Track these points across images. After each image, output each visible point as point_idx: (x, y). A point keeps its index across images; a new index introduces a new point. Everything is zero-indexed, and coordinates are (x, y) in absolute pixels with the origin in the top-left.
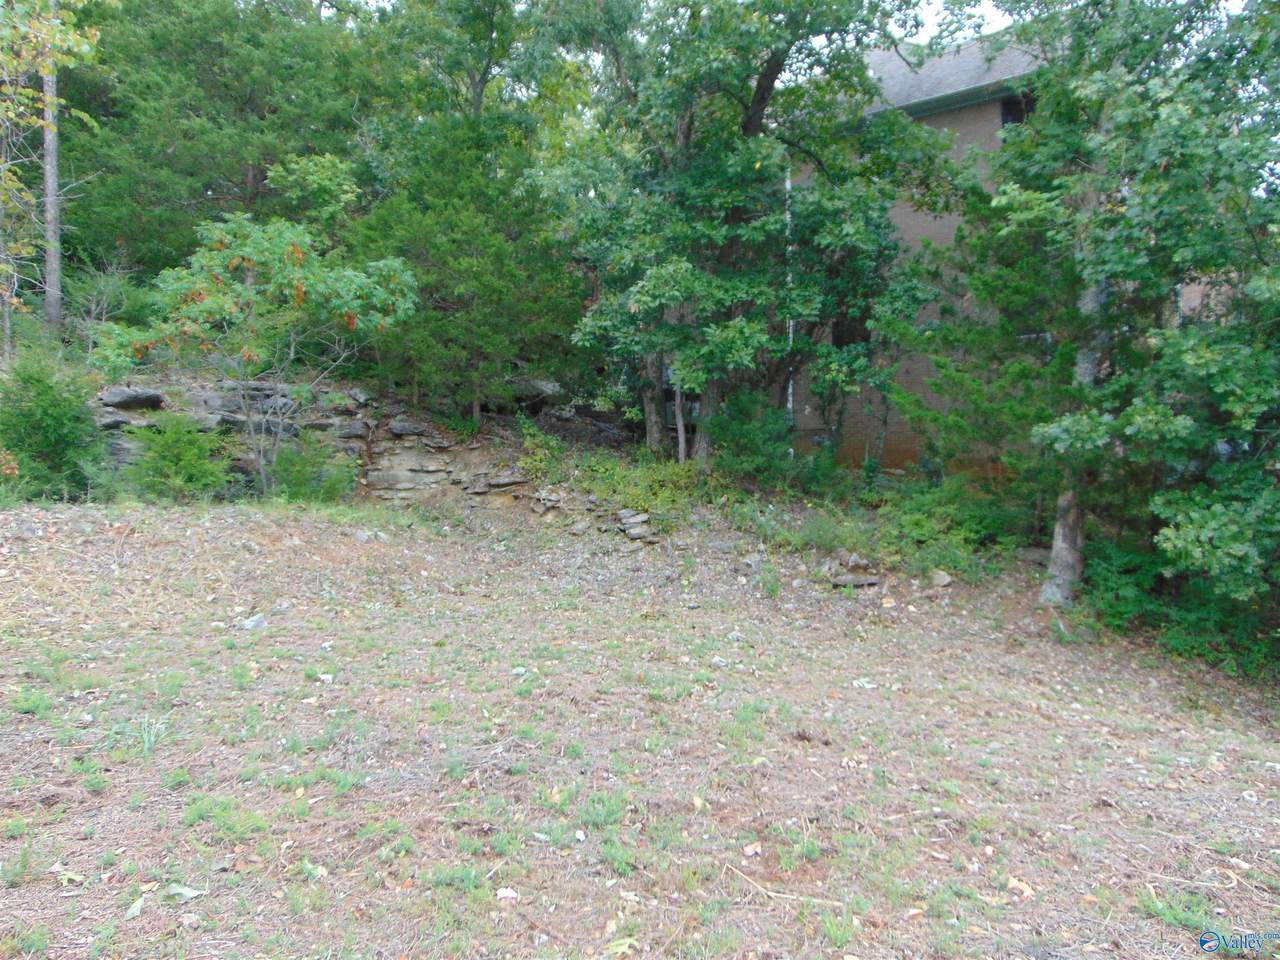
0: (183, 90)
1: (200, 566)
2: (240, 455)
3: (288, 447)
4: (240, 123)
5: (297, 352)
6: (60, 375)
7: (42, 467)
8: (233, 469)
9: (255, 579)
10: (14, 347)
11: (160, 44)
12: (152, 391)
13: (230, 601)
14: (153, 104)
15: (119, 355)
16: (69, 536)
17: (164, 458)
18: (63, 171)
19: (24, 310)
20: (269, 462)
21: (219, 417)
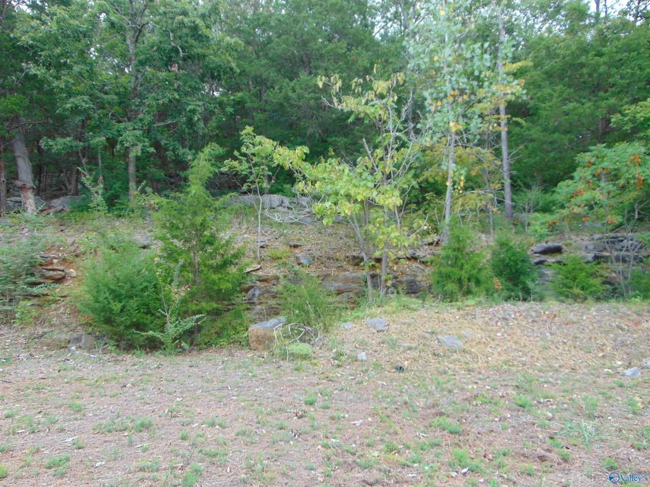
0: (562, 92)
1: (593, 336)
2: (607, 275)
3: (638, 269)
4: (593, 99)
5: (639, 213)
6: (515, 241)
7: (510, 285)
8: (604, 283)
9: (627, 346)
10: (494, 230)
11: (549, 75)
12: (556, 244)
13: (613, 358)
14: (548, 104)
15: (542, 228)
16: (525, 318)
17: (567, 278)
18: (510, 147)
19: (499, 212)
20: (626, 278)
21: (593, 255)
